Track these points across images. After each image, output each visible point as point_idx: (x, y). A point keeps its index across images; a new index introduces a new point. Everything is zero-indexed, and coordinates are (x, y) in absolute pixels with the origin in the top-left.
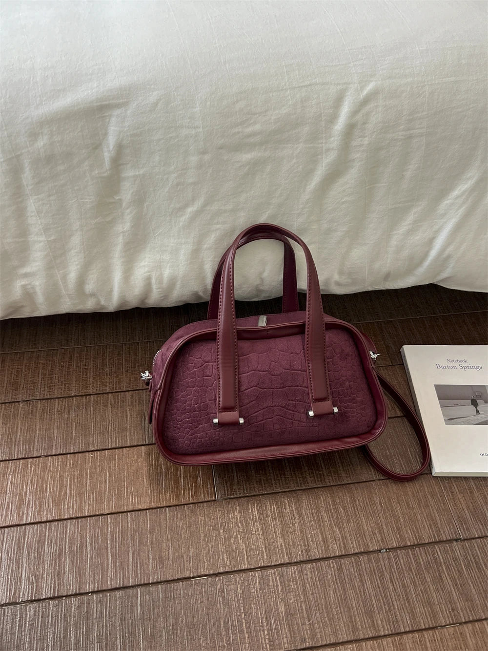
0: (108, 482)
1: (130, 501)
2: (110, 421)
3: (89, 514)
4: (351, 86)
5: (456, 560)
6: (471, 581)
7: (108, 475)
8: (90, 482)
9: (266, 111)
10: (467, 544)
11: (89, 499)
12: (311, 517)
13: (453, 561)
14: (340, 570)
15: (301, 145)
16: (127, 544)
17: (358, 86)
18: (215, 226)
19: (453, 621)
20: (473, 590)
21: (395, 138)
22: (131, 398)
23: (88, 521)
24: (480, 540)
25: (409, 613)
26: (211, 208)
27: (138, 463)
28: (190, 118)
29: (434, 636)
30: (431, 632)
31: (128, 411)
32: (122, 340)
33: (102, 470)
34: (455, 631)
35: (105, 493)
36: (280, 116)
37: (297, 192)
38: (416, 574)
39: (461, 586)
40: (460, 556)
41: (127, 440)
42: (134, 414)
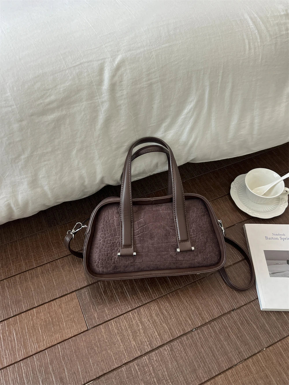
0: (16, 340)
1: (33, 348)
2: (9, 298)
3: (8, 365)
4: (107, 60)
5: (235, 322)
6: (246, 332)
7: (15, 335)
8: (4, 343)
9: (56, 86)
10: (239, 311)
11: (6, 355)
12: (148, 323)
13: (233, 324)
14: (172, 350)
15: (85, 103)
16: (37, 377)
17: (111, 59)
18: (43, 163)
19: (241, 360)
20: (248, 337)
21: (142, 87)
22: (20, 279)
23: (8, 369)
24: (246, 306)
25: (216, 363)
26: (37, 153)
27: (33, 321)
28: (5, 101)
29: (232, 372)
30: (230, 371)
31: (19, 288)
32: (5, 242)
33: (10, 333)
34: (243, 365)
35: (15, 348)
36: (65, 88)
37: (90, 132)
38: (215, 338)
39: (241, 337)
40: (237, 320)
41: (23, 307)
42: (23, 289)
